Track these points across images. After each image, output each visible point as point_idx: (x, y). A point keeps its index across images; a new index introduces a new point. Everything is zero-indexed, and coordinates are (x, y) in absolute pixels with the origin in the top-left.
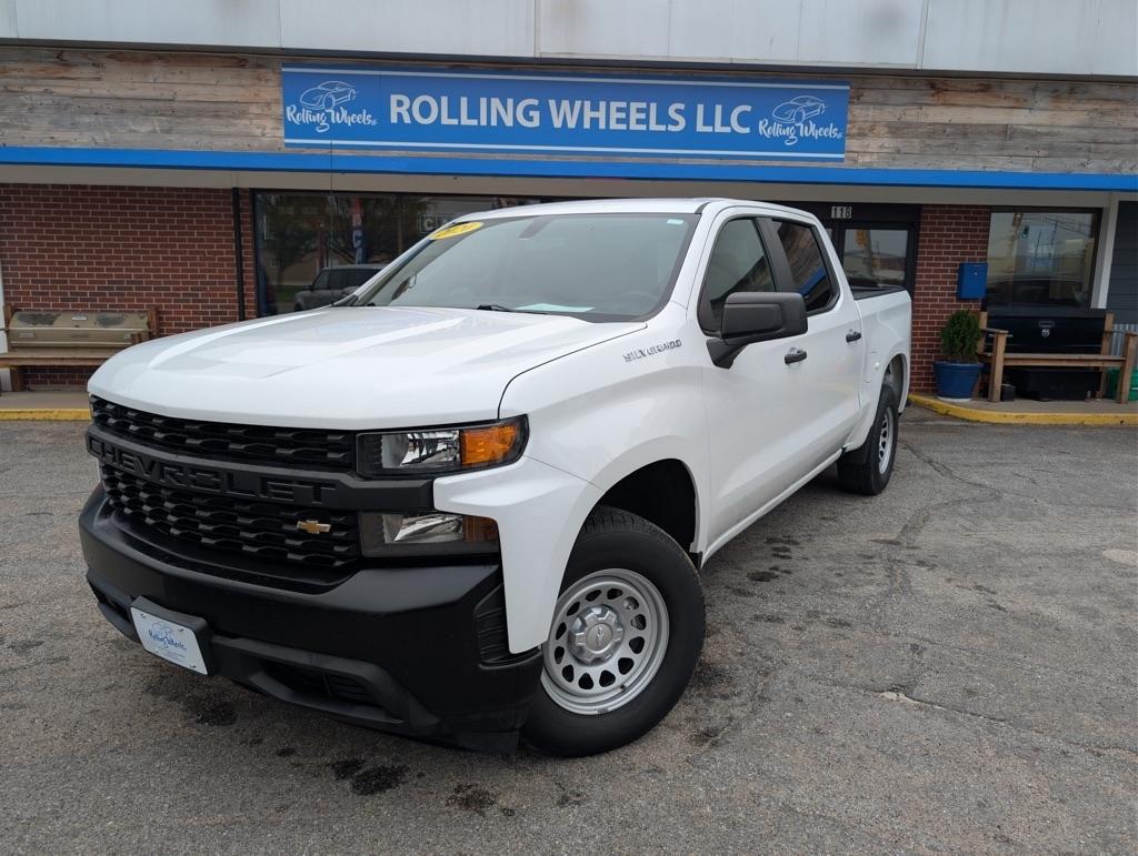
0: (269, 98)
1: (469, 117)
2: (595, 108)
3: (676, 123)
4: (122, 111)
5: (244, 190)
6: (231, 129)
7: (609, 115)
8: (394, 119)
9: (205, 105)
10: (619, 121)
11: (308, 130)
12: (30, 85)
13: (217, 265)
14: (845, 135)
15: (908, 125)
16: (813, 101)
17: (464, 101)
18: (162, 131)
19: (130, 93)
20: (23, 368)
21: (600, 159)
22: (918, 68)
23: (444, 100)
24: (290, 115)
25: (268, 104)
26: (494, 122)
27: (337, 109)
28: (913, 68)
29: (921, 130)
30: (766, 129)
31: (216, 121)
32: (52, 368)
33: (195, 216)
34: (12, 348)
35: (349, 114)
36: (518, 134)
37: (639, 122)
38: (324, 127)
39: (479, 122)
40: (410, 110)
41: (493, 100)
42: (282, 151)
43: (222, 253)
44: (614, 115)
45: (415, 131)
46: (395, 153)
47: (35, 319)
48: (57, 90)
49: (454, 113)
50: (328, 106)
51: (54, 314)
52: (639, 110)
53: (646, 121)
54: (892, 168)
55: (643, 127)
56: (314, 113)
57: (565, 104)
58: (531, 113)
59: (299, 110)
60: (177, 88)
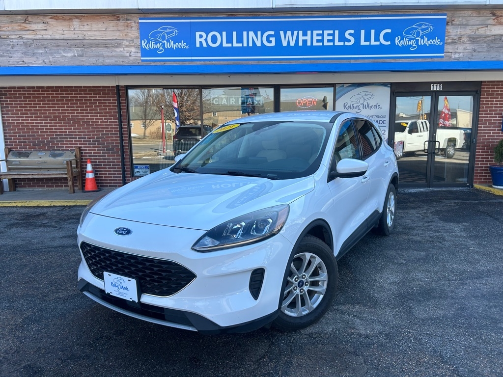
0: (133, 36)
1: (237, 42)
2: (305, 34)
3: (349, 41)
4: (58, 46)
5: (122, 87)
6: (114, 54)
7: (313, 38)
8: (198, 45)
9: (100, 41)
10: (318, 41)
11: (153, 52)
12: (12, 35)
13: (108, 125)
14: (444, 43)
15: (480, 37)
16: (426, 25)
17: (235, 34)
18: (78, 56)
19: (62, 37)
20: (14, 180)
21: (308, 62)
22: (488, 4)
23: (224, 33)
24: (143, 44)
25: (132, 40)
26: (251, 45)
27: (168, 41)
28: (485, 4)
29: (488, 39)
30: (400, 42)
31: (106, 49)
32: (29, 179)
33: (97, 100)
34: (9, 169)
35: (174, 43)
36: (264, 50)
37: (329, 41)
38: (162, 50)
39: (243, 45)
40: (206, 40)
41: (250, 32)
42: (140, 64)
43: (111, 119)
44: (315, 38)
45: (209, 51)
46: (198, 63)
47: (20, 154)
48: (26, 37)
49: (230, 40)
50: (164, 39)
51: (29, 152)
52: (329, 35)
53: (333, 41)
54: (471, 60)
55: (331, 44)
56: (156, 43)
57: (289, 33)
58: (271, 39)
59: (148, 42)
60: (85, 33)
